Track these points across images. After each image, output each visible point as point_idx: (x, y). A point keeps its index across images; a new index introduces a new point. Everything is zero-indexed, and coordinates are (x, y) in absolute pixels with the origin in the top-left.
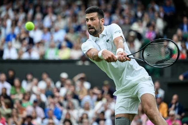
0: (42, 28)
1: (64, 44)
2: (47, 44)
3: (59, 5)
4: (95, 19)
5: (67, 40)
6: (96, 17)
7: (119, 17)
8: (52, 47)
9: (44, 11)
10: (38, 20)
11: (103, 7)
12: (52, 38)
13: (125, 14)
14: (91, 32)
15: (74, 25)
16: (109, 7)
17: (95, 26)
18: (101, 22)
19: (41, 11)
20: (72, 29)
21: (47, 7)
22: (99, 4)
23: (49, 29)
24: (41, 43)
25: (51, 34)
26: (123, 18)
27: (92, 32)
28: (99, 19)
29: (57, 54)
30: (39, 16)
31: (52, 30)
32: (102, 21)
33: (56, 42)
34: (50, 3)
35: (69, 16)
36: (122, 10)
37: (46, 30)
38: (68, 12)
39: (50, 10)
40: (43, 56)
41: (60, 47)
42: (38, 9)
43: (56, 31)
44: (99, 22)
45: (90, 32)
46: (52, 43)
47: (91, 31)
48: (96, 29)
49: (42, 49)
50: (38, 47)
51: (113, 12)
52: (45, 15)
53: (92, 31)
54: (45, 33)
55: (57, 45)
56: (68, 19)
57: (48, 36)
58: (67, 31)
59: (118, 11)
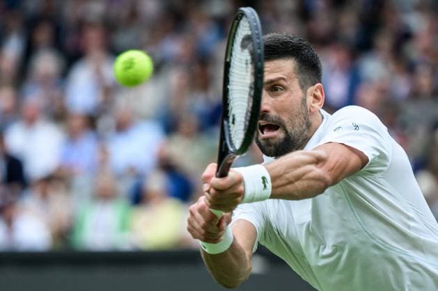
0: (59, 115)
1: (157, 182)
2: (83, 182)
3: (134, 15)
4: (285, 88)
5: (167, 166)
6: (290, 78)
7: (392, 66)
8: (104, 196)
9: (70, 41)
10: (45, 81)
11: (323, 22)
12: (104, 158)
13: (414, 51)
14: (269, 145)
15: (199, 103)
16: (349, 23)
17: (285, 118)
18: (310, 99)
19: (58, 44)
20: (190, 120)
21: (81, 26)
22: (304, 13)
23: (91, 122)
24: (56, 180)
25: (100, 139)
26: (409, 68)
27: (272, 142)
28: (302, 87)
29: (124, 226)
30: (46, 63)
31: (105, 123)
32: (315, 97)
33: (119, 177)
34: (96, 9)
35: (177, 62)
36: (405, 37)
37: (77, 123)
38: (174, 47)
39: (93, 38)
40: (64, 234)
41: (139, 198)
42: (43, 35)
43: (122, 127)
44: (304, 101)
45: (262, 142)
46: (105, 181)
47: (267, 139)
48: (289, 128)
49: (61, 206)
50: (44, 196)
51: (363, 46)
52: (72, 57)
53: (272, 138)
54: (72, 137)
55: (126, 186)
56: (174, 78)
57: (87, 149)
58: (170, 126)
59: (384, 42)
